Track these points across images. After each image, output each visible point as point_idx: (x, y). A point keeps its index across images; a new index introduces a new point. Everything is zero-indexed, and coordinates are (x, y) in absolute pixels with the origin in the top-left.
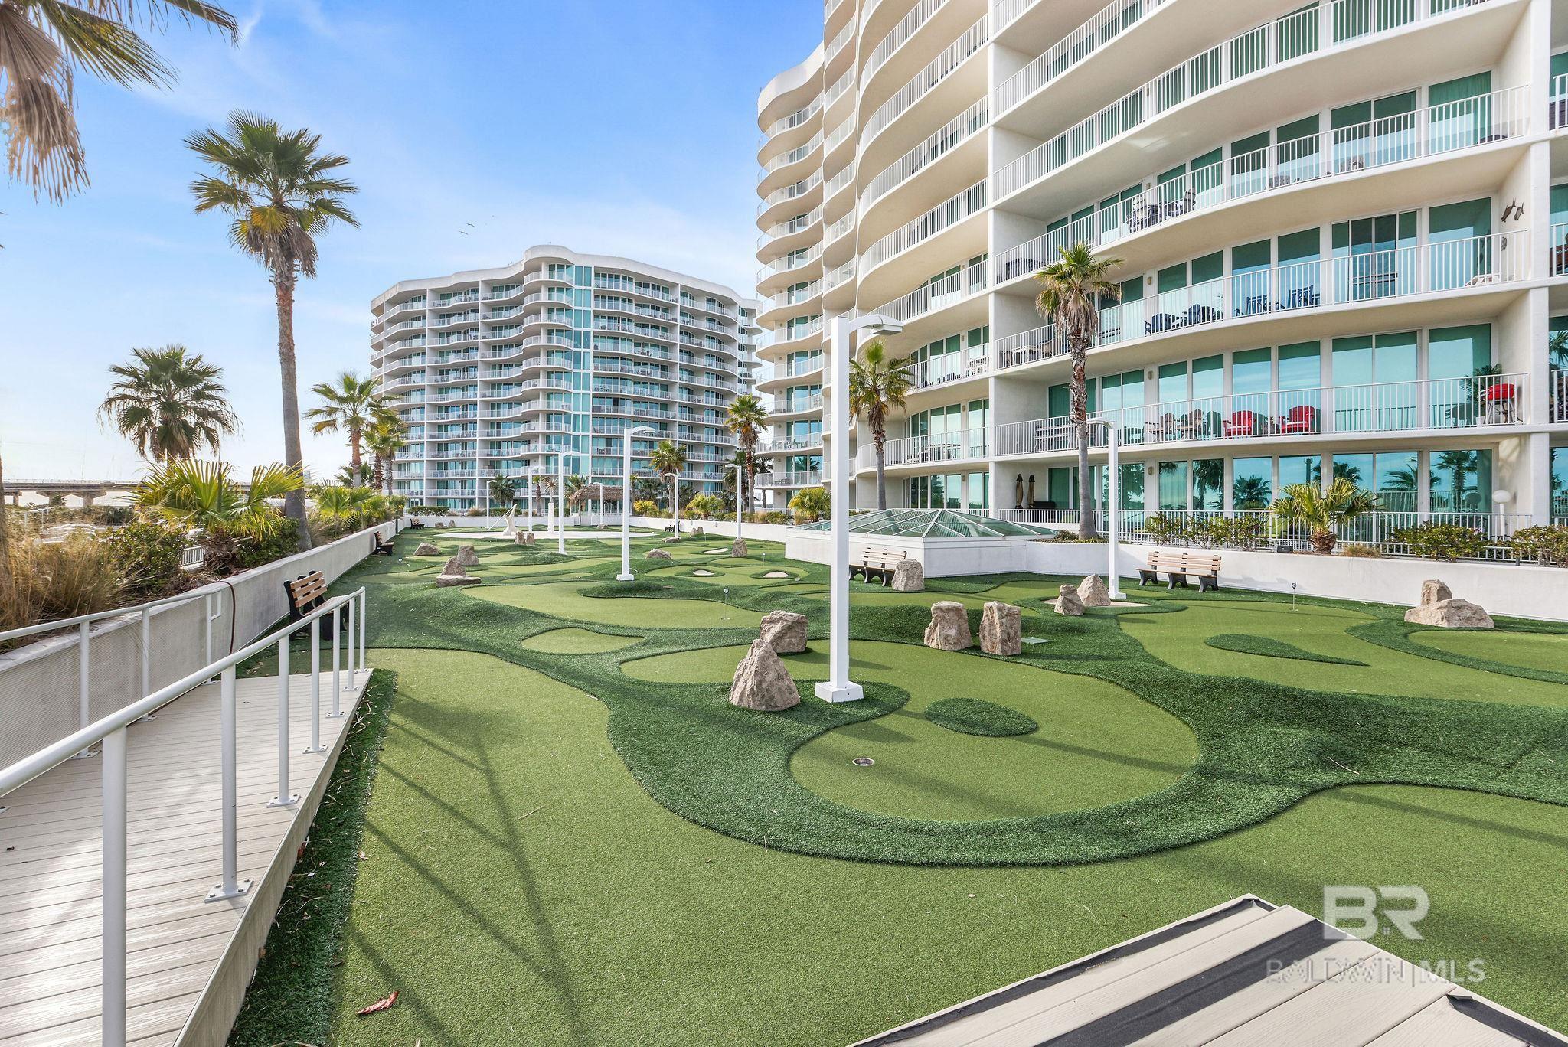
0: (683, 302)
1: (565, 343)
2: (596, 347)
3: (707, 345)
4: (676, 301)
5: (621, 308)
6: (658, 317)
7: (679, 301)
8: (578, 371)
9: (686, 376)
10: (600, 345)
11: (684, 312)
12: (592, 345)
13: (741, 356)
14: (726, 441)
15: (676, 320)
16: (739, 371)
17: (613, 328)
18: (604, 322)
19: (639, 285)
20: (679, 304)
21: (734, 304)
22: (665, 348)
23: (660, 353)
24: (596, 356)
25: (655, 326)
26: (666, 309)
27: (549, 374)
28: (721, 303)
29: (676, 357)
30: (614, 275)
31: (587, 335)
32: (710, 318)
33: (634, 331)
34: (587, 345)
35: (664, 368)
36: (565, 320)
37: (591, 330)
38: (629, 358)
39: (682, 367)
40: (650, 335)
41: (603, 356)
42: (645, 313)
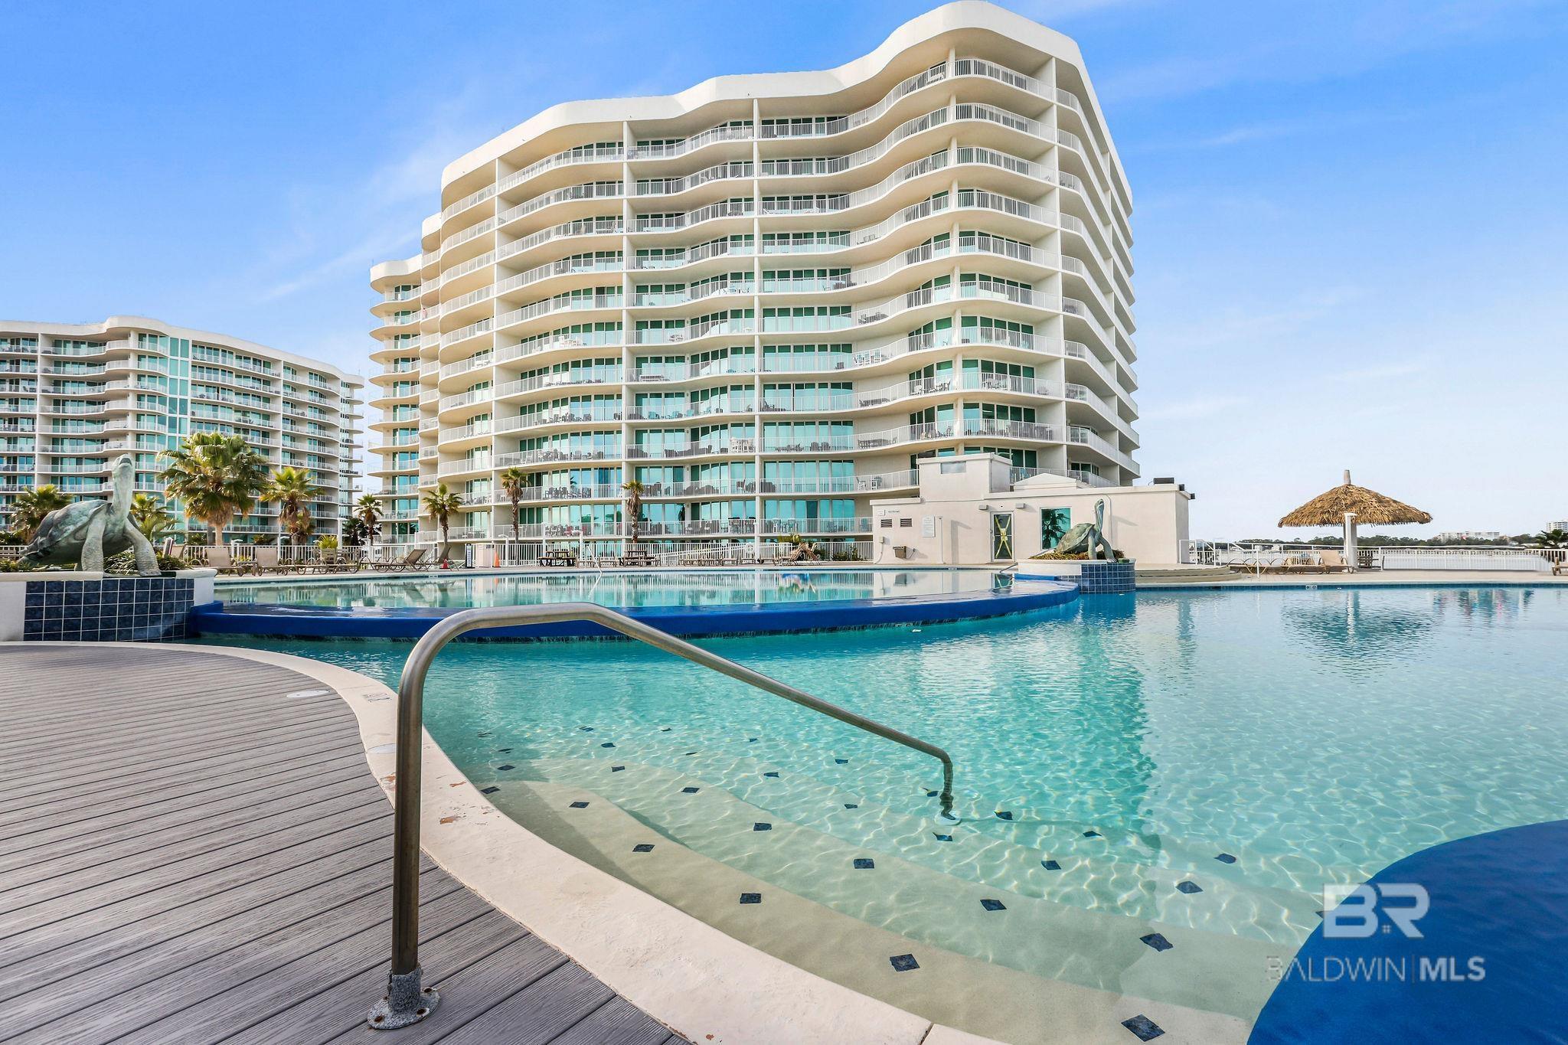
0: (285, 376)
1: (158, 408)
2: (193, 413)
3: (310, 414)
4: (279, 375)
5: (219, 379)
6: (260, 388)
7: (282, 374)
8: (173, 435)
9: (288, 442)
10: (197, 412)
11: (286, 385)
12: (189, 411)
13: (343, 423)
14: (328, 499)
15: (278, 393)
16: (341, 437)
17: (212, 397)
18: (201, 390)
19: (239, 357)
20: (282, 378)
21: (337, 378)
22: (267, 416)
23: (261, 421)
24: (193, 421)
25: (257, 396)
26: (267, 382)
27: (138, 436)
28: (324, 377)
29: (278, 424)
30: (213, 349)
31: (184, 402)
32: (312, 391)
33: (235, 400)
34: (184, 411)
35: (265, 434)
36: (158, 387)
37: (189, 398)
38: (229, 425)
39: (285, 435)
40: (252, 403)
41: (200, 422)
42: (247, 384)
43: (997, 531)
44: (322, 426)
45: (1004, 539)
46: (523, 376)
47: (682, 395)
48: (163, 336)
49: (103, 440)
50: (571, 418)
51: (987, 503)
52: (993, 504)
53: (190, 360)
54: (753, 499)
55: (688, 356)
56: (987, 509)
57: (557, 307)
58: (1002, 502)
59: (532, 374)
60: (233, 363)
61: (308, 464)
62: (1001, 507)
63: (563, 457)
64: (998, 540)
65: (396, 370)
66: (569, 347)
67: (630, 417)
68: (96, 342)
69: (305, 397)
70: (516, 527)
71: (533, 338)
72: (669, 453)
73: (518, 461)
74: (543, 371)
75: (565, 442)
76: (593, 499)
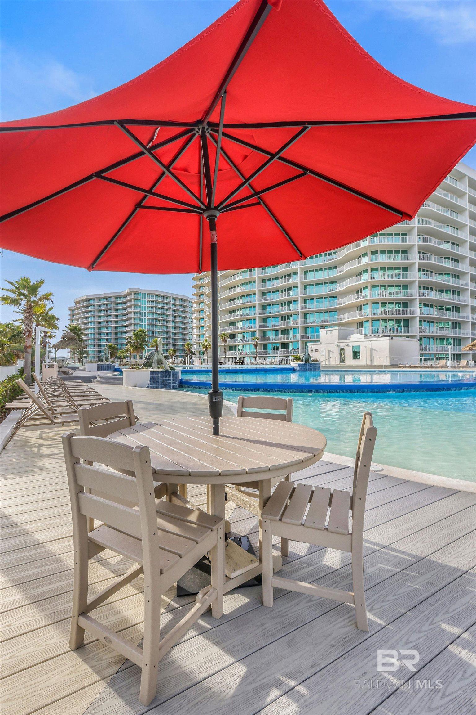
1: (139, 316)
2: (148, 317)
3: (180, 314)
5: (155, 305)
6: (165, 306)
9: (174, 324)
11: (173, 304)
15: (171, 307)
17: (153, 311)
18: (150, 309)
19: (160, 297)
20: (171, 302)
21: (188, 300)
22: (167, 315)
23: (166, 317)
24: (148, 319)
25: (164, 309)
26: (167, 304)
27: (134, 325)
28: (184, 300)
29: (171, 318)
30: (152, 295)
31: (145, 313)
32: (181, 305)
33: (158, 311)
34: (145, 316)
35: (167, 321)
36: (139, 309)
37: (146, 312)
38: (157, 319)
39: (172, 321)
40: (163, 312)
41: (150, 319)
42: (161, 305)
43: (341, 354)
44: (184, 317)
45: (343, 356)
46: (230, 301)
47: (278, 304)
48: (140, 293)
49: (126, 326)
50: (243, 315)
51: (338, 344)
52: (340, 345)
53: (147, 299)
54: (298, 342)
55: (280, 290)
56: (338, 346)
57: (238, 277)
58: (342, 344)
59: (232, 300)
60: (158, 299)
61: (179, 331)
62: (342, 345)
63: (241, 328)
64: (341, 356)
65: (200, 298)
66: (241, 291)
67: (260, 314)
68: (125, 297)
69: (178, 308)
70: (225, 353)
71: (232, 288)
72: (273, 326)
73: (227, 330)
74: (235, 299)
75: (241, 323)
76: (249, 343)
